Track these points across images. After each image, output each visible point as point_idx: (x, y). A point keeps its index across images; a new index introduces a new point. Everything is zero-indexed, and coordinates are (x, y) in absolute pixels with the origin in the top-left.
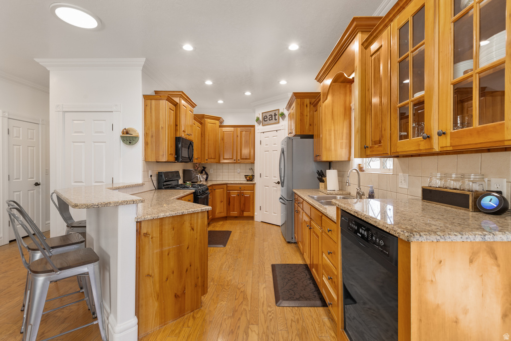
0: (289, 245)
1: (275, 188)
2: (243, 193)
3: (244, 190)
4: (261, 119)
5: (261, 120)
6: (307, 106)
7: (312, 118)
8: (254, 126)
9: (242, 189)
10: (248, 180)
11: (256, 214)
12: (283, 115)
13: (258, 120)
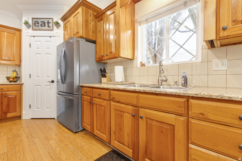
0: (77, 135)
1: (49, 87)
2: (6, 94)
3: (8, 91)
4: (30, 22)
5: (31, 24)
6: (91, 15)
7: (96, 27)
8: (20, 31)
9: (3, 90)
10: (11, 82)
11: (24, 112)
12: (57, 24)
13: (26, 23)
